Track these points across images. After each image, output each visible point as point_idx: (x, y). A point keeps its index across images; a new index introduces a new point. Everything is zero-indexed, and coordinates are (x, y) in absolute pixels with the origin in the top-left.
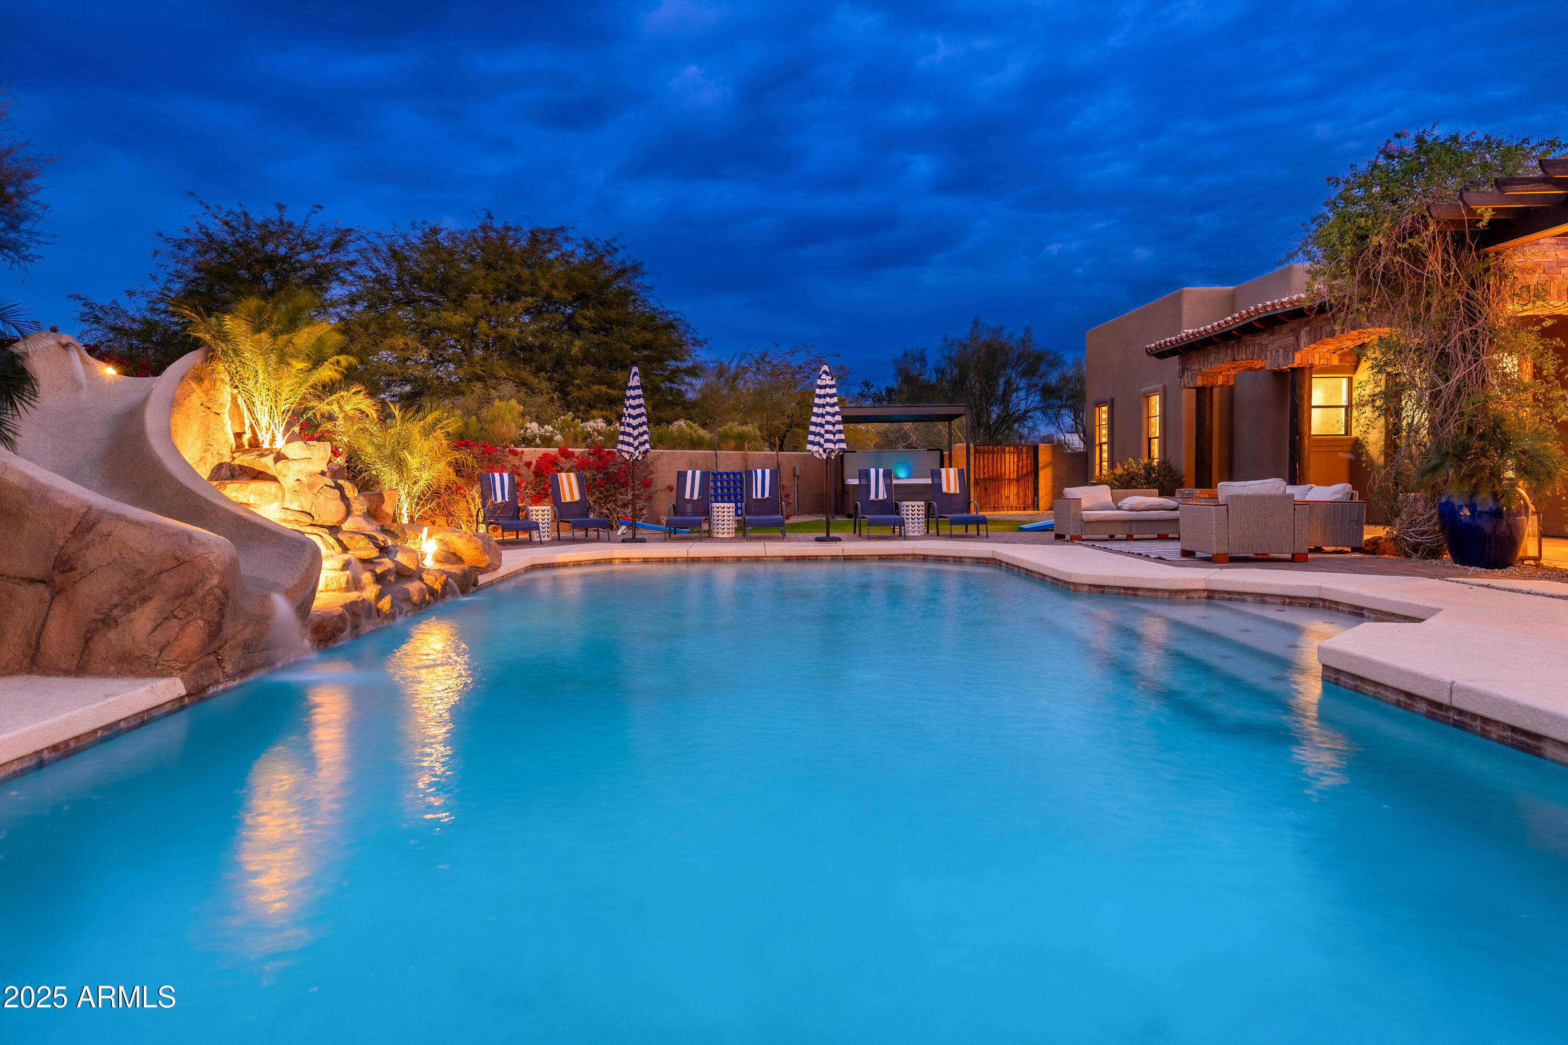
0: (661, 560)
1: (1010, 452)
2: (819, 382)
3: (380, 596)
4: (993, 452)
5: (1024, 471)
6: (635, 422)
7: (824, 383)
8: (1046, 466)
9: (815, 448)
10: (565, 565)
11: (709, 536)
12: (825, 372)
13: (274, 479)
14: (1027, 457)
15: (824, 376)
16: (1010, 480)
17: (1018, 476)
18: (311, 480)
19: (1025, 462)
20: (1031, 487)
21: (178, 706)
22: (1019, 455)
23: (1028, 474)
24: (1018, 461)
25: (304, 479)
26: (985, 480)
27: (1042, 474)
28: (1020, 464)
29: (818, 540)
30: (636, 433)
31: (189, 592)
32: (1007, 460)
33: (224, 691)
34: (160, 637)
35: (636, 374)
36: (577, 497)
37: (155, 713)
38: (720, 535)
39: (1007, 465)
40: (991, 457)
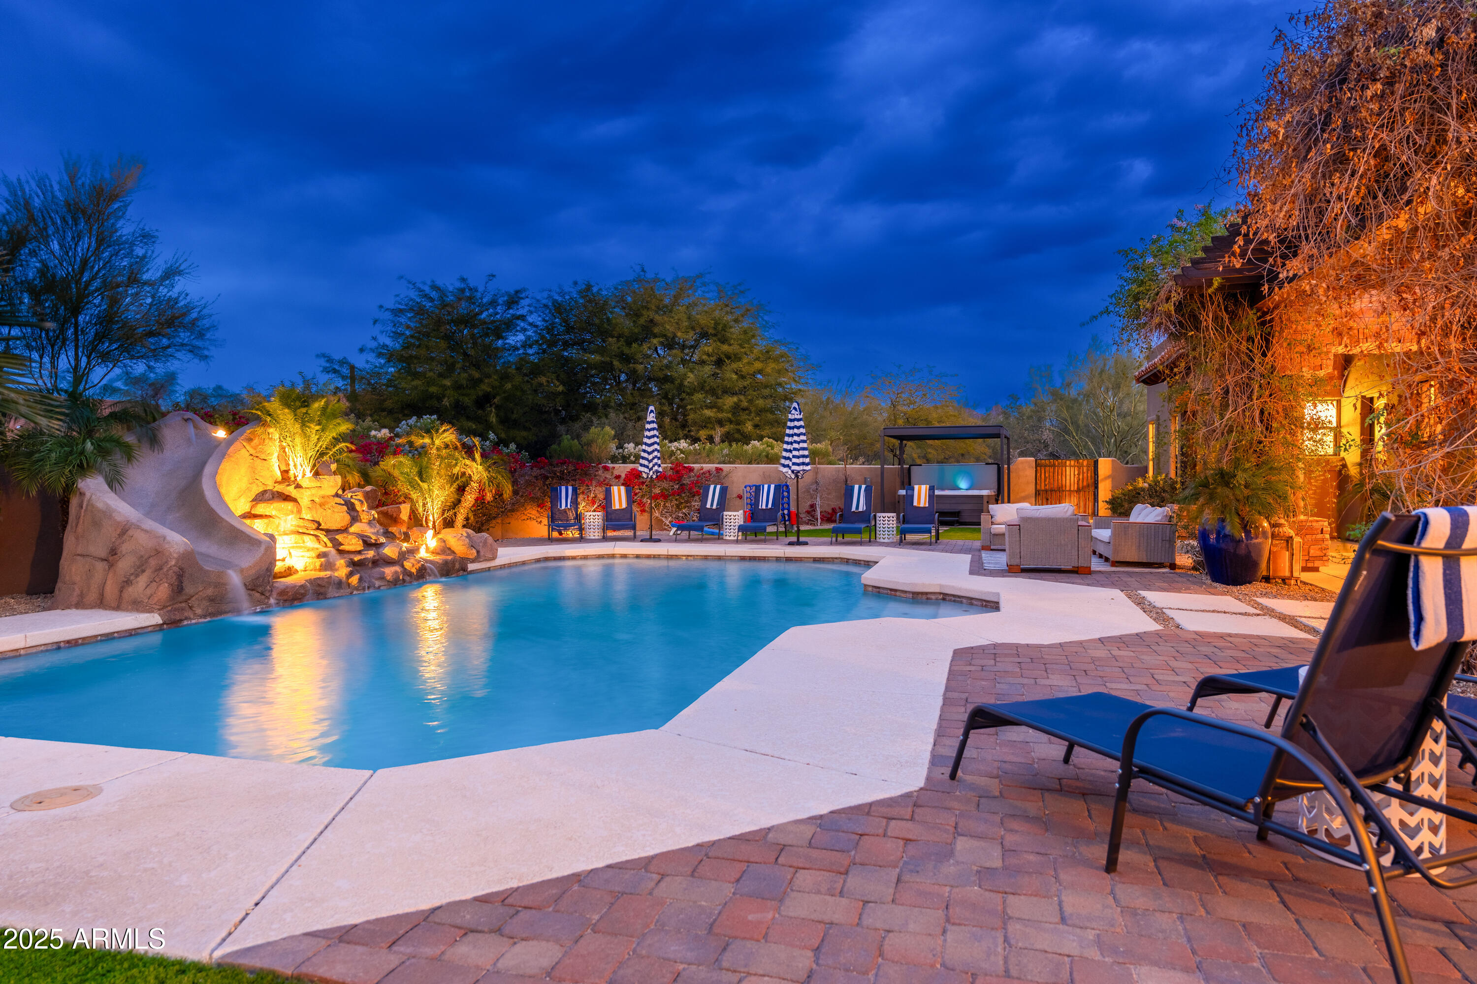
0: (648, 557)
1: (1070, 466)
2: (790, 416)
3: (351, 574)
4: (1054, 466)
5: (1085, 484)
6: (650, 449)
7: (793, 417)
8: (1106, 478)
9: (785, 470)
10: (574, 558)
11: (719, 538)
12: (795, 409)
13: (295, 500)
14: (1088, 470)
15: (793, 412)
16: (1070, 490)
17: (1078, 488)
18: (323, 500)
19: (1085, 475)
20: (1091, 498)
21: (158, 628)
22: (1079, 468)
23: (1088, 486)
24: (1079, 474)
25: (317, 500)
26: (1046, 491)
27: (1101, 486)
28: (1081, 477)
29: (791, 544)
30: (650, 457)
31: (161, 569)
32: (1068, 473)
33: (196, 624)
34: (149, 592)
35: (652, 411)
36: (624, 505)
37: (139, 631)
38: (728, 538)
39: (1068, 477)
40: (1052, 470)
